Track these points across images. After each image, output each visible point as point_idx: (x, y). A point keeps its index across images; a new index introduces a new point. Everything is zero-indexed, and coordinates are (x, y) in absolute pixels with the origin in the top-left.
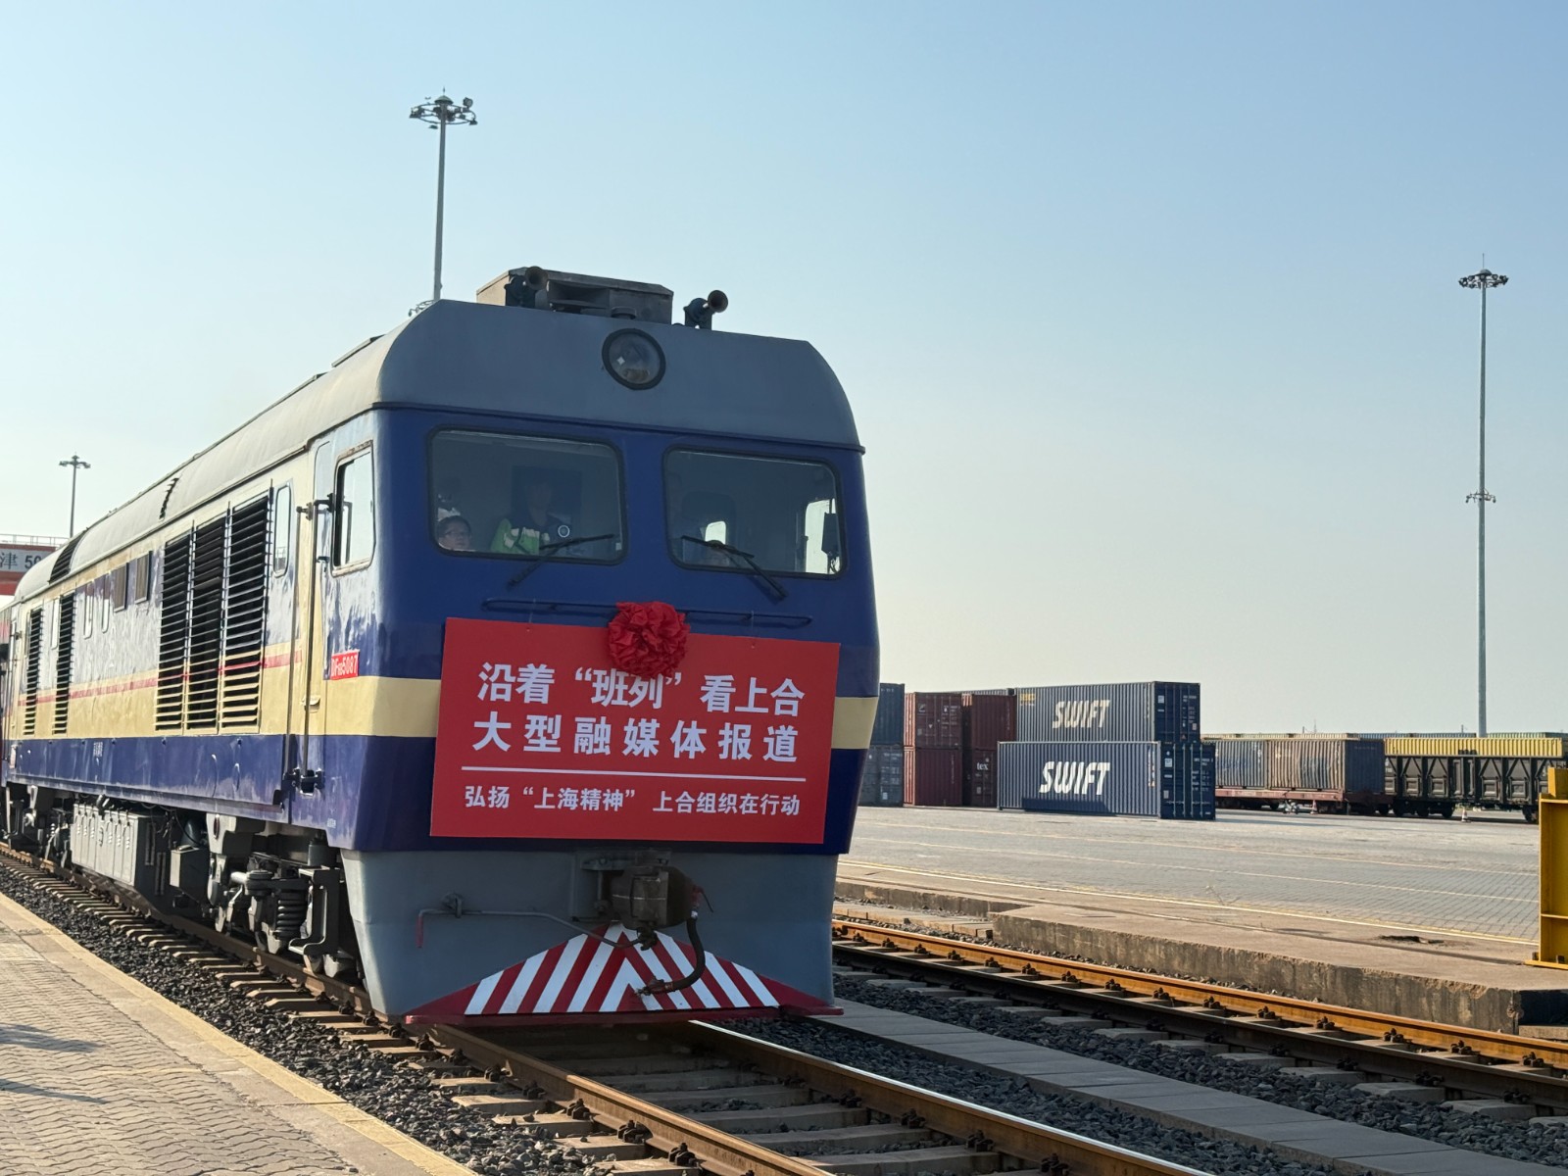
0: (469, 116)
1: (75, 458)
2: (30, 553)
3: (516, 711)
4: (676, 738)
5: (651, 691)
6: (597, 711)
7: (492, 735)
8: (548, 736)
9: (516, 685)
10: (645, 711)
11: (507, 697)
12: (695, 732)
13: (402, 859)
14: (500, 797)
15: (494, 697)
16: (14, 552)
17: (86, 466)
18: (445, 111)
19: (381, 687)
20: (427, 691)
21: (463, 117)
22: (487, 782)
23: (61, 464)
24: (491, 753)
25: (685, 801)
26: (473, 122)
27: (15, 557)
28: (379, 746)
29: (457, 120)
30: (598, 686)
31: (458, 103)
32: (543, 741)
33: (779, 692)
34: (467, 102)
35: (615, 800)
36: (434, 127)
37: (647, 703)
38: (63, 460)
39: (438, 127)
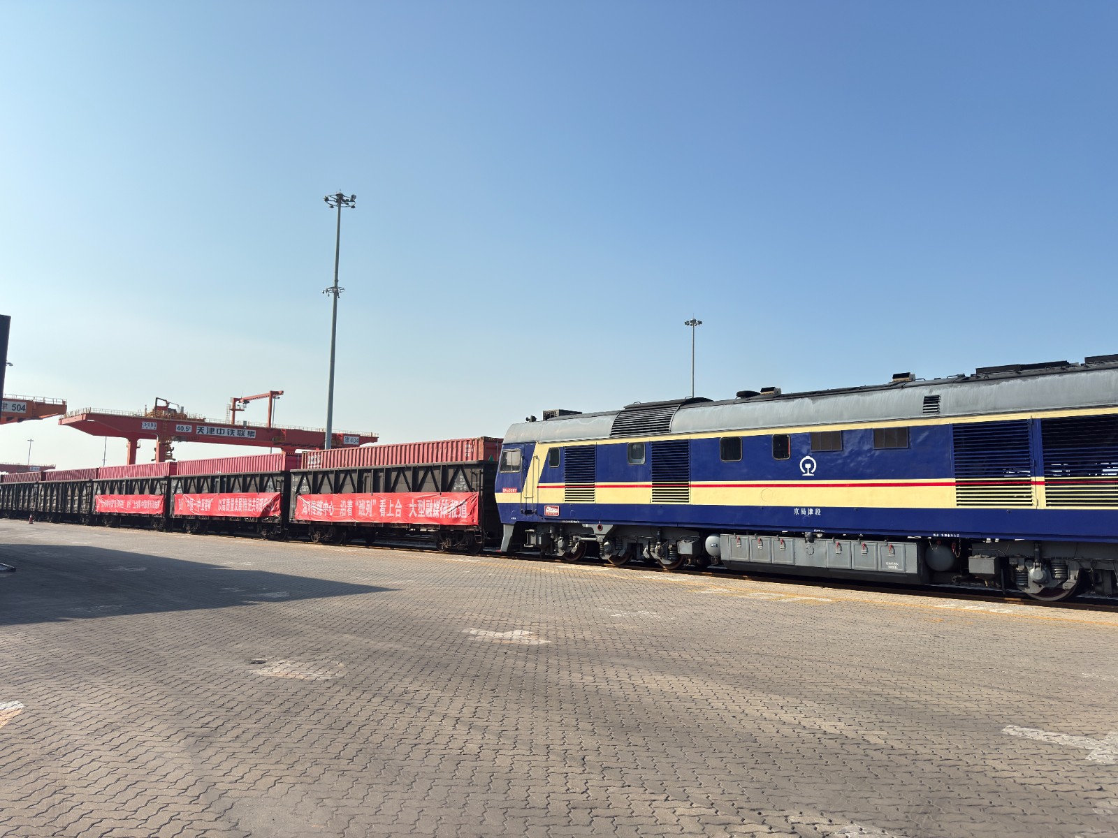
2: (15, 403)
18: (340, 200)
21: (347, 204)
26: (353, 207)
27: (7, 405)
29: (344, 205)
36: (332, 207)
39: (336, 208)
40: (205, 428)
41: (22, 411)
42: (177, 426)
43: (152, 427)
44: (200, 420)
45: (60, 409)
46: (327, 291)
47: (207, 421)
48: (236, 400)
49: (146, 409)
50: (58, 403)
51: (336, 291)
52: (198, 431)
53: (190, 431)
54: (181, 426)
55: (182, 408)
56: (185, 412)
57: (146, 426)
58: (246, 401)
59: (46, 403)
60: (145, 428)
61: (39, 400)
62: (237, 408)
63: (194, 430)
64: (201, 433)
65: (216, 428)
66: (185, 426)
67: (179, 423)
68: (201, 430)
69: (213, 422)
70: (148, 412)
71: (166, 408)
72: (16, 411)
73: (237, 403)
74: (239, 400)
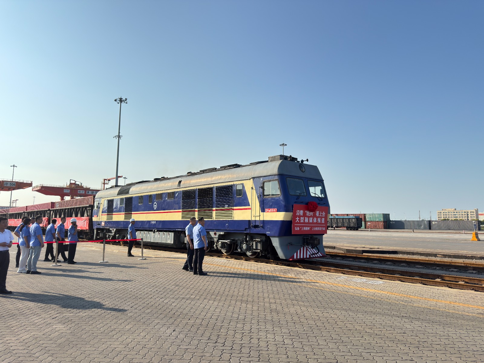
0: (126, 102)
1: (14, 165)
2: (11, 183)
3: (300, 217)
4: (314, 220)
5: (312, 213)
6: (307, 216)
7: (298, 220)
8: (302, 220)
9: (300, 213)
10: (311, 216)
11: (299, 215)
12: (316, 219)
13: (285, 237)
14: (298, 229)
15: (298, 215)
16: (7, 182)
17: (16, 167)
18: (121, 100)
19: (285, 214)
20: (291, 214)
21: (124, 102)
22: (297, 226)
23: (11, 166)
24: (297, 223)
25: (315, 229)
26: (127, 103)
27: (8, 183)
28: (283, 222)
29: (123, 102)
30: (307, 213)
31: (124, 99)
32: (302, 221)
33: (323, 214)
34: (126, 99)
35: (309, 228)
36: (118, 103)
37: (311, 215)
38: (11, 165)
39: (120, 104)
40: (90, 191)
41: (14, 186)
42: (78, 191)
43: (68, 191)
44: (88, 188)
45: (30, 185)
46: (115, 137)
47: (91, 189)
48: (105, 180)
49: (67, 184)
50: (29, 183)
51: (119, 137)
52: (87, 193)
53: (84, 193)
54: (80, 191)
55: (82, 183)
56: (83, 185)
57: (65, 191)
58: (109, 180)
59: (24, 182)
60: (65, 192)
61: (21, 181)
62: (105, 183)
63: (85, 192)
64: (88, 194)
65: (94, 192)
66: (81, 191)
67: (79, 190)
68: (88, 192)
69: (93, 189)
70: (67, 185)
71: (75, 184)
72: (11, 186)
73: (106, 181)
74: (106, 179)
